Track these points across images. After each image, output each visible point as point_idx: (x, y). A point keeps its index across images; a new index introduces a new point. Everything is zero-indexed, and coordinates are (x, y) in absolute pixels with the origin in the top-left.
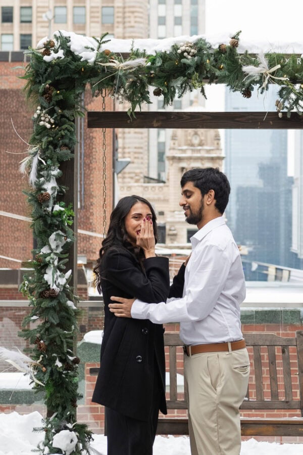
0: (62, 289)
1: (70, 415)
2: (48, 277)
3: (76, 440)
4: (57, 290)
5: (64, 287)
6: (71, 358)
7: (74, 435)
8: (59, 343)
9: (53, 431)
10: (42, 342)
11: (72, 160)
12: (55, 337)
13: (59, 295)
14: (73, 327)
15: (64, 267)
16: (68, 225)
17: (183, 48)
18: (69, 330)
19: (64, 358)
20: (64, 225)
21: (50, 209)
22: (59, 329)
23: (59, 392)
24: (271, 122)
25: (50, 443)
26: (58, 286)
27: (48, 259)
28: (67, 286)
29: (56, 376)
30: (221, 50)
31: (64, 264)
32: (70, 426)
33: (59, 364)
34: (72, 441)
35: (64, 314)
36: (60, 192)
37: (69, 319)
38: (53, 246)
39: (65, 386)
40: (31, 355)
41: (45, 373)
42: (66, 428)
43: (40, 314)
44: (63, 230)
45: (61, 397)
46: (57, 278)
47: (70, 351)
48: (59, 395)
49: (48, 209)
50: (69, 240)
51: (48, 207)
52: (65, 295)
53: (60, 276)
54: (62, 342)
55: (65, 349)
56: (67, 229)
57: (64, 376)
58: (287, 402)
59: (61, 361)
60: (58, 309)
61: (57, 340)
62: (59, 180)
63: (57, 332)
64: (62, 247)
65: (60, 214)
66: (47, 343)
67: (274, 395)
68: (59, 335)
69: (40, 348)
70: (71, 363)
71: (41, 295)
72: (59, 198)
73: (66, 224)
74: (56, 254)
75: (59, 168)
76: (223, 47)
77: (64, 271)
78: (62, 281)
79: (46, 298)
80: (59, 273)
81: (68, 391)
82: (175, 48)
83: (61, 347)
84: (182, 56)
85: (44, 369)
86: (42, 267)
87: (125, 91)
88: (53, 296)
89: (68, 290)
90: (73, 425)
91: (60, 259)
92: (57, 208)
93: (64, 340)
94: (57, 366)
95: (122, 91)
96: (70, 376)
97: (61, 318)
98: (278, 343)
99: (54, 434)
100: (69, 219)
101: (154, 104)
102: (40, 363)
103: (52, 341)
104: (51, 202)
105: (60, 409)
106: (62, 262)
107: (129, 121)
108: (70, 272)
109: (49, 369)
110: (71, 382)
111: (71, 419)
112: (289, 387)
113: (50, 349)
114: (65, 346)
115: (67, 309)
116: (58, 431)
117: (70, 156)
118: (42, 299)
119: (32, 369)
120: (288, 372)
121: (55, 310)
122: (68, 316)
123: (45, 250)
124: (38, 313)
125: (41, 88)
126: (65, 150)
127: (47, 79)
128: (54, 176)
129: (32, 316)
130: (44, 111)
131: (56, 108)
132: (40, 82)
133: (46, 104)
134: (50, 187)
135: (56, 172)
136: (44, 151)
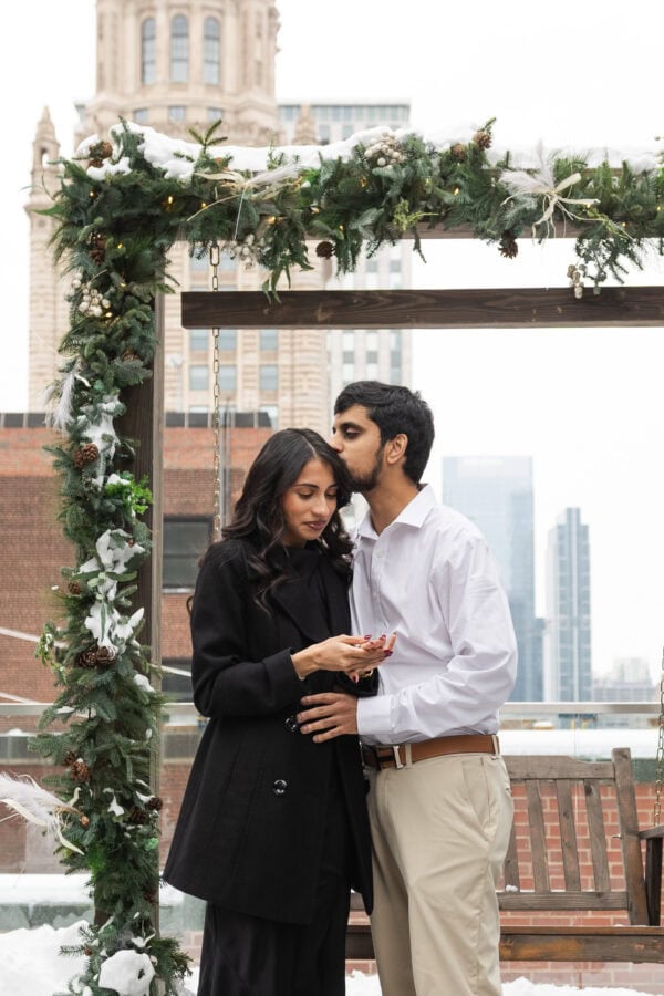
0: (124, 648)
1: (140, 918)
2: (93, 622)
3: (150, 973)
4: (113, 650)
5: (128, 643)
6: (144, 798)
7: (146, 961)
8: (117, 764)
9: (103, 953)
10: (80, 760)
11: (149, 382)
12: (107, 752)
13: (116, 660)
14: (149, 733)
15: (129, 603)
16: (138, 516)
17: (378, 147)
18: (143, 738)
19: (128, 797)
20: (129, 514)
21: (99, 481)
22: (118, 737)
23: (117, 870)
24: (560, 309)
25: (95, 978)
26: (114, 642)
27: (92, 583)
28: (135, 642)
29: (111, 835)
30: (456, 155)
31: (128, 598)
32: (140, 942)
33: (116, 809)
34: (141, 974)
35: (126, 700)
36: (121, 449)
37: (138, 713)
38: (106, 559)
39: (130, 858)
40: (58, 789)
41: (85, 828)
42: (131, 946)
43: (76, 703)
44: (128, 528)
45: (121, 881)
46: (113, 626)
47: (142, 782)
48: (116, 875)
49: (94, 481)
50: (138, 548)
51: (94, 476)
52: (130, 665)
53: (119, 622)
54: (123, 761)
55: (130, 777)
56: (134, 522)
57: (128, 835)
58: (599, 895)
59: (122, 802)
60: (114, 689)
61: (113, 756)
62: (119, 423)
63: (113, 741)
64: (126, 565)
65: (120, 492)
66: (89, 764)
67: (572, 881)
68: (117, 747)
69: (76, 773)
70: (143, 808)
71: (80, 661)
72: (120, 463)
73: (134, 514)
74: (112, 575)
75: (120, 399)
76: (459, 149)
77: (126, 612)
78: (125, 632)
79: (90, 667)
80: (117, 615)
81: (137, 868)
83: (120, 772)
84: (373, 162)
85: (85, 819)
86: (83, 602)
87: (256, 241)
88: (104, 663)
89: (138, 652)
90: (147, 940)
91: (121, 586)
92: (115, 479)
93: (128, 757)
94: (113, 813)
95: (250, 239)
96: (142, 836)
97: (122, 710)
98: (577, 775)
99: (105, 958)
100: (140, 503)
102: (76, 805)
103: (102, 760)
104: (101, 466)
105: (119, 906)
106: (123, 592)
107: (266, 311)
108: (140, 613)
109: (96, 818)
110: (143, 847)
111: (144, 926)
112: (599, 871)
113: (97, 777)
114: (130, 769)
115: (133, 692)
116: (111, 954)
117: (143, 374)
118: (80, 669)
119: (57, 820)
120: (599, 834)
121: (109, 694)
122: (137, 706)
123: (88, 567)
124: (72, 700)
125: (82, 232)
126: (132, 361)
127: (94, 216)
128: (107, 413)
129: (60, 706)
130: (89, 284)
131: (114, 276)
132: (81, 224)
133: (92, 268)
134: (100, 434)
135: (112, 405)
136: (87, 361)
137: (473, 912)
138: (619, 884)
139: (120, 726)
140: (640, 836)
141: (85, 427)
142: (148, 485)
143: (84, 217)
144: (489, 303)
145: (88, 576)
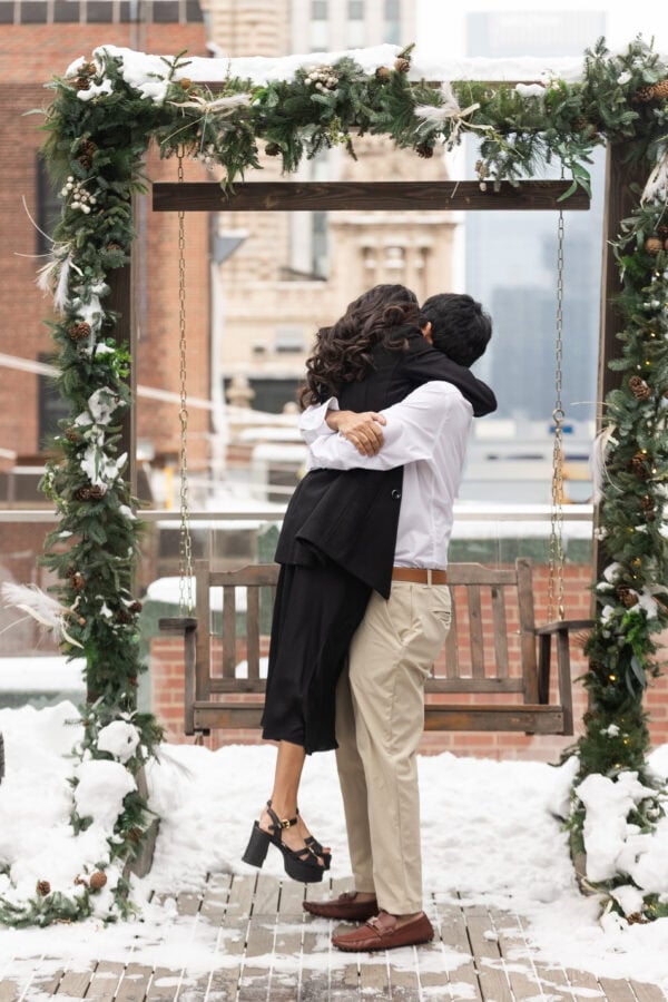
0: (111, 485)
1: (126, 698)
2: (88, 465)
3: (136, 739)
4: (104, 487)
5: (115, 482)
6: (128, 603)
7: (134, 731)
8: (107, 577)
9: (98, 724)
10: (78, 574)
11: (127, 266)
12: (99, 567)
13: (106, 495)
14: (130, 550)
15: (115, 449)
16: (121, 378)
17: (314, 76)
18: (124, 555)
19: (115, 602)
20: (114, 377)
21: (89, 351)
22: (108, 556)
23: (108, 660)
24: (468, 200)
25: (94, 743)
26: (104, 481)
27: (87, 435)
28: (120, 480)
29: (102, 633)
30: (380, 77)
31: (115, 444)
32: (126, 716)
33: (107, 612)
34: (130, 740)
35: (114, 527)
36: (107, 321)
37: (123, 537)
38: (96, 414)
39: (117, 650)
40: (61, 596)
41: (83, 627)
42: (119, 719)
43: (75, 528)
44: (113, 387)
45: (112, 669)
46: (103, 468)
47: (125, 590)
48: (107, 664)
49: (86, 350)
50: (122, 403)
51: (86, 347)
52: (116, 497)
53: (108, 464)
54: (112, 574)
55: (118, 588)
56: (119, 383)
57: (115, 633)
58: (499, 681)
59: (111, 607)
60: (104, 519)
61: (104, 571)
62: (105, 301)
63: (104, 558)
64: (111, 415)
65: (107, 358)
66: (86, 577)
67: (478, 668)
68: (107, 564)
69: (76, 584)
70: (127, 611)
71: (77, 496)
72: (106, 332)
73: (118, 376)
74: (101, 426)
75: (106, 281)
76: (382, 72)
77: (114, 456)
78: (112, 472)
79: (85, 500)
80: (105, 459)
81: (123, 658)
82: (301, 75)
83: (111, 583)
84: (312, 89)
85: (82, 620)
86: (79, 447)
87: (216, 149)
88: (96, 498)
89: (122, 488)
90: (133, 714)
91: (108, 435)
92: (103, 348)
93: (116, 572)
94: (104, 616)
95: (211, 149)
96: (127, 633)
97: (111, 534)
98: (485, 581)
99: (100, 729)
100: (122, 368)
101: (267, 169)
102: (75, 610)
103: (95, 574)
104: (93, 338)
105: (109, 689)
106: (110, 440)
107: (223, 199)
108: (124, 457)
109: (91, 620)
110: (127, 642)
111: (128, 704)
112: (504, 656)
113: (91, 587)
114: (117, 581)
115: (119, 520)
116: (105, 724)
117: (123, 260)
118: (77, 503)
119: (62, 621)
120: (502, 630)
121: (100, 521)
122: (122, 531)
123: (82, 420)
124: (71, 526)
125: (74, 144)
126: (114, 251)
127: (83, 131)
128: (96, 294)
129: (62, 531)
130: (79, 185)
131: (99, 179)
132: (72, 136)
133: (81, 173)
134: (90, 313)
135: (99, 287)
136: (79, 252)
137: (387, 695)
138: (516, 671)
139: (108, 547)
140: (535, 632)
141: (79, 307)
142: (128, 349)
143: (73, 129)
144: (410, 194)
145: (83, 429)
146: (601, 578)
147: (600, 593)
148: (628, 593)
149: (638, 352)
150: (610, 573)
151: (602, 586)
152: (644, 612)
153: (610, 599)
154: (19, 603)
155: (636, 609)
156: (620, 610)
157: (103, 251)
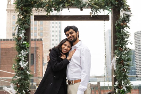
0: (25, 67)
2: (21, 63)
4: (24, 67)
6: (28, 90)
8: (24, 85)
10: (18, 84)
11: (29, 28)
12: (22, 83)
13: (24, 69)
14: (29, 80)
16: (28, 48)
19: (26, 90)
20: (26, 47)
21: (22, 42)
26: (24, 66)
28: (27, 66)
31: (26, 60)
33: (24, 92)
35: (25, 75)
36: (25, 38)
37: (27, 77)
38: (23, 54)
44: (26, 49)
47: (28, 88)
50: (27, 53)
51: (21, 42)
52: (26, 70)
53: (25, 63)
54: (25, 84)
55: (26, 87)
59: (24, 91)
60: (24, 73)
62: (25, 34)
63: (24, 81)
65: (25, 44)
66: (20, 85)
69: (18, 86)
70: (28, 92)
71: (19, 69)
72: (25, 40)
73: (27, 47)
74: (24, 56)
78: (25, 65)
79: (20, 70)
85: (19, 93)
86: (19, 60)
87: (45, 8)
88: (22, 69)
89: (27, 68)
91: (25, 58)
92: (24, 42)
97: (25, 77)
98: (92, 86)
101: (54, 13)
102: (17, 91)
103: (22, 84)
104: (22, 40)
106: (25, 59)
108: (28, 62)
109: (21, 93)
113: (21, 87)
115: (27, 74)
117: (28, 27)
118: (18, 71)
121: (23, 74)
122: (27, 76)
123: (20, 55)
124: (17, 75)
125: (20, 6)
126: (27, 25)
127: (21, 4)
128: (23, 32)
129: (15, 76)
130: (20, 14)
131: (24, 13)
132: (19, 5)
133: (21, 11)
134: (22, 36)
135: (24, 31)
136: (20, 25)
139: (25, 79)
141: (20, 34)
142: (29, 43)
143: (20, 4)
144: (79, 17)
145: (20, 56)
146: (115, 84)
147: (115, 87)
148: (121, 86)
149: (120, 43)
150: (117, 83)
151: (115, 85)
152: (124, 90)
153: (117, 88)
154: (7, 90)
155: (123, 89)
156: (119, 90)
157: (25, 25)
